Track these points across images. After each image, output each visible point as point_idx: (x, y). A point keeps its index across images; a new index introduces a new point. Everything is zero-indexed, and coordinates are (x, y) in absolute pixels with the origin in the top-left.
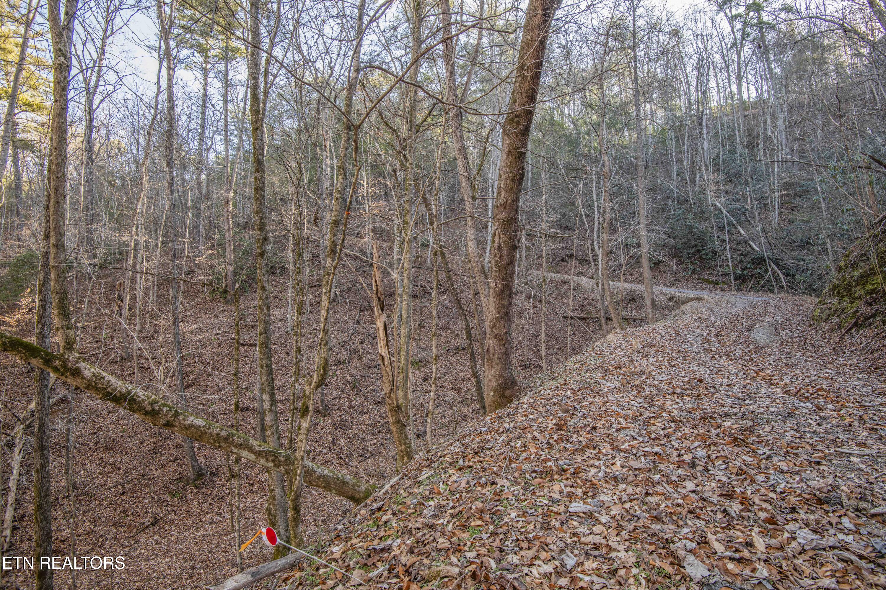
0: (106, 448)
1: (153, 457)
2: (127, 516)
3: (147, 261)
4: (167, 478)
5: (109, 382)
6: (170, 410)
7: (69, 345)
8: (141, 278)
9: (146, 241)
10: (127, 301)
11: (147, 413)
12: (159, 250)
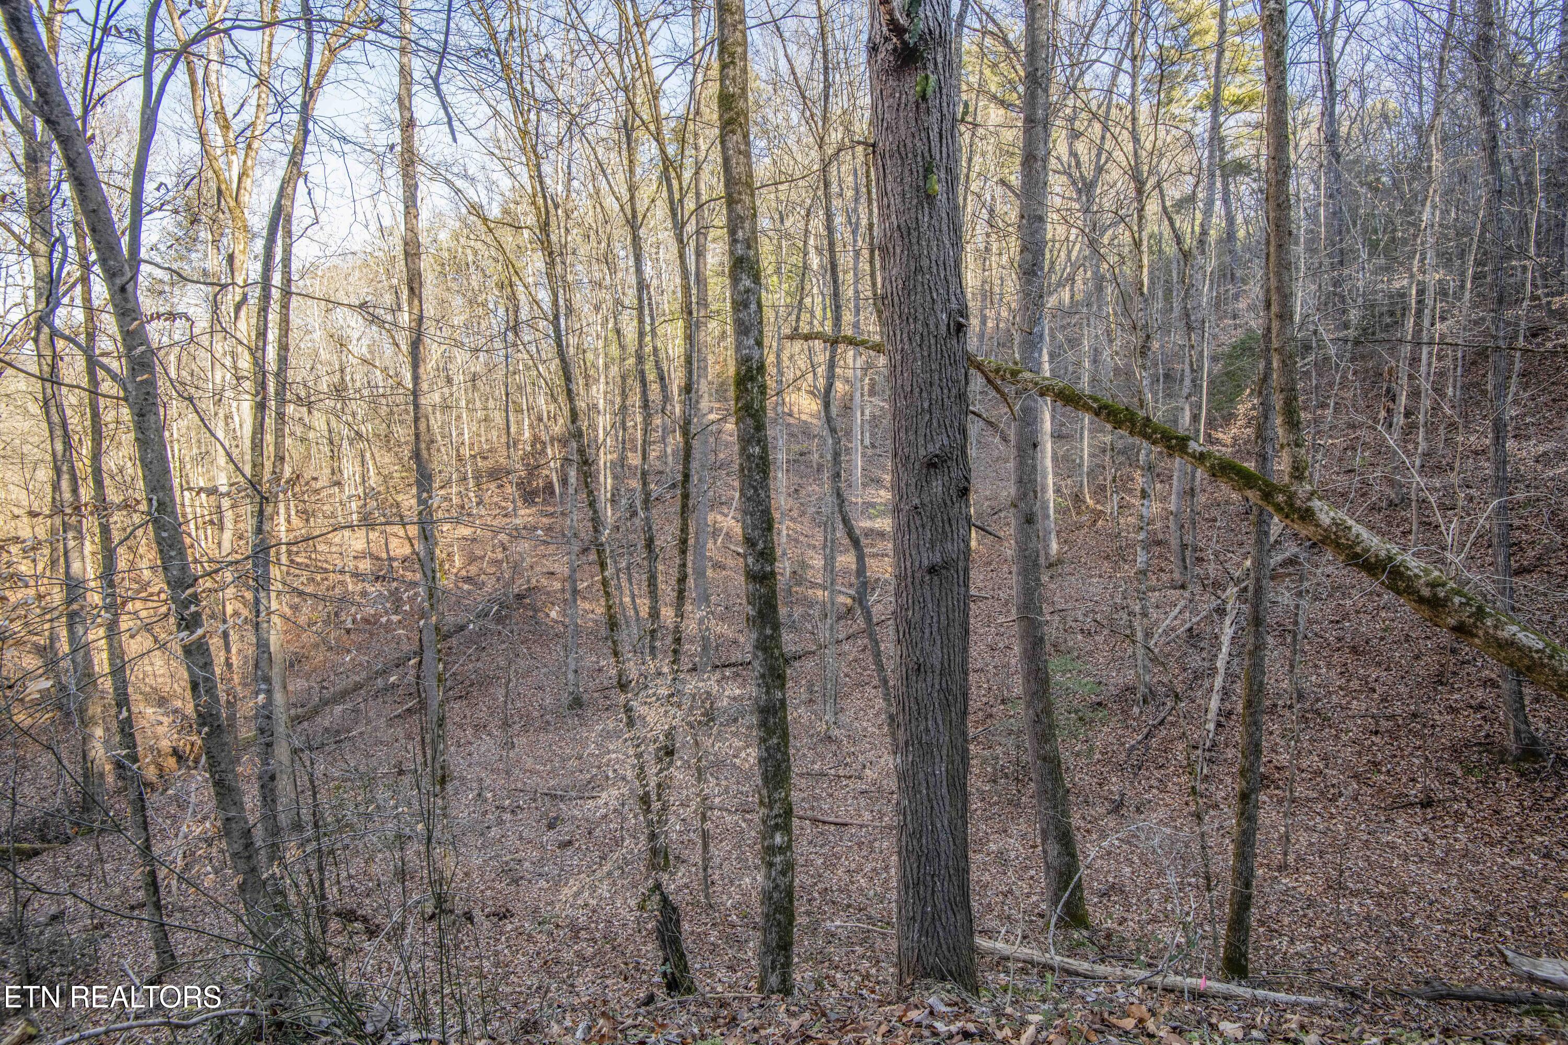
0: (1354, 650)
1: (1435, 689)
2: (1379, 771)
3: (1443, 319)
4: (1458, 734)
5: (1357, 536)
6: (1467, 604)
7: (1298, 472)
8: (1430, 354)
9: (1439, 281)
10: (1403, 399)
11: (1421, 600)
12: (1467, 295)
